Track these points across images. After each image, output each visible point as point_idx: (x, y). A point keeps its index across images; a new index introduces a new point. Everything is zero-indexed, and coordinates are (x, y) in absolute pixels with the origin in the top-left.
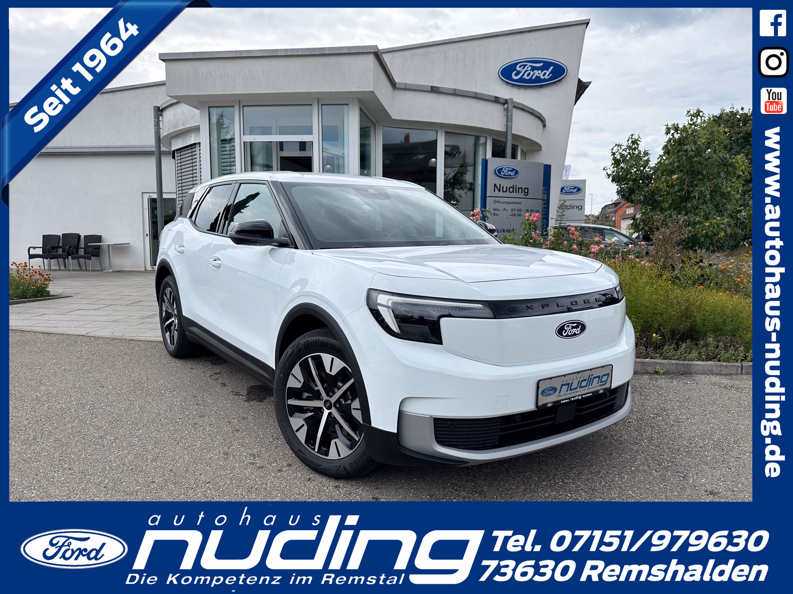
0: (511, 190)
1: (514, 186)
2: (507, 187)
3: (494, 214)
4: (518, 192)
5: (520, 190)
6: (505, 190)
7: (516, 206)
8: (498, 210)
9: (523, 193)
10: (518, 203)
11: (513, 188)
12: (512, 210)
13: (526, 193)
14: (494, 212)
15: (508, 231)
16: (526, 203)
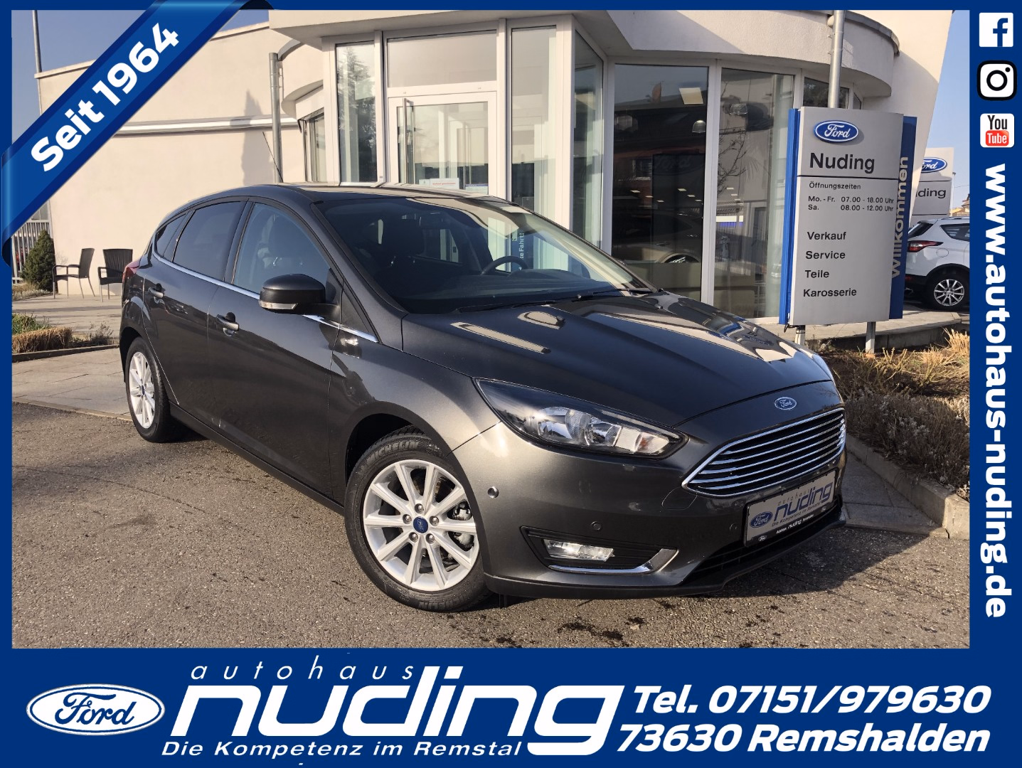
0: (842, 163)
1: (847, 156)
2: (834, 159)
3: (810, 207)
4: (855, 168)
5: (859, 163)
6: (830, 163)
7: (851, 193)
8: (818, 199)
9: (864, 168)
10: (855, 187)
11: (846, 161)
12: (843, 199)
13: (869, 168)
14: (810, 202)
15: (834, 237)
16: (869, 189)
